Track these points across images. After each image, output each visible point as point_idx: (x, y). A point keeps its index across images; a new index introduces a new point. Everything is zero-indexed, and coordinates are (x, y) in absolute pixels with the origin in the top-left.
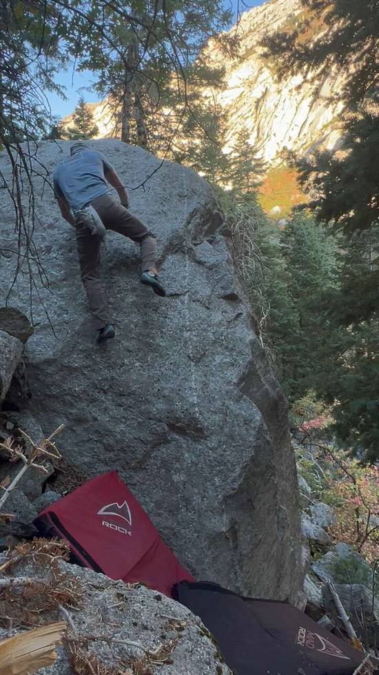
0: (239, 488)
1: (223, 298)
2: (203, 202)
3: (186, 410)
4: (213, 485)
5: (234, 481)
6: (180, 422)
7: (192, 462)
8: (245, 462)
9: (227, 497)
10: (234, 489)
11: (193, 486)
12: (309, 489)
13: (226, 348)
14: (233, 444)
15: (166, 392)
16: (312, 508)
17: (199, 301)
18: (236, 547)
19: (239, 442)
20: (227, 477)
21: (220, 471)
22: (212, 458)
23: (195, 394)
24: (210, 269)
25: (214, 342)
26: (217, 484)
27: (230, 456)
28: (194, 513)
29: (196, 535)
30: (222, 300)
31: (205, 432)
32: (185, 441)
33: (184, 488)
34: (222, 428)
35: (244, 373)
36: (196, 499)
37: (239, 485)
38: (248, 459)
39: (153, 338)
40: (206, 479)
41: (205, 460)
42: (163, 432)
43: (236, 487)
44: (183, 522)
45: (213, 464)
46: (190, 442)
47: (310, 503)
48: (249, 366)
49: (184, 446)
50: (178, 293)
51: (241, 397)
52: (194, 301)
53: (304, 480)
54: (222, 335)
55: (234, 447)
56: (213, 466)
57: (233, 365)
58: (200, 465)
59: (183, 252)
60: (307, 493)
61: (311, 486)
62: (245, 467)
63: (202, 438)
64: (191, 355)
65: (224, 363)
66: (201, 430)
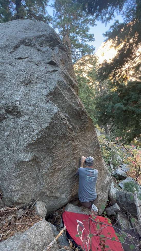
0: (36, 140)
1: (48, 64)
2: (48, 33)
3: (13, 103)
4: (23, 138)
5: (34, 136)
6: (10, 108)
7: (14, 127)
8: (43, 128)
9: (30, 144)
10: (33, 141)
11: (12, 138)
12: (122, 160)
13: (44, 81)
14: (38, 120)
15: (6, 96)
16: (122, 166)
17: (33, 62)
18: (39, 170)
19: (41, 120)
20: (30, 135)
21: (27, 132)
22: (23, 125)
23: (19, 96)
24: (44, 52)
25: (38, 78)
26: (25, 137)
27: (34, 125)
28: (11, 151)
29: (10, 161)
30: (47, 64)
31: (21, 113)
32: (13, 118)
33: (7, 138)
34: (32, 113)
35: (51, 91)
36: (13, 144)
37: (36, 139)
38: (45, 127)
39: (6, 75)
40: (20, 135)
41: (20, 126)
42: (3, 113)
43: (35, 140)
44: (5, 155)
45: (24, 128)
46: (16, 118)
47: (122, 164)
48: (54, 89)
49: (12, 120)
50: (22, 57)
51: (48, 101)
52: (31, 62)
53: (120, 157)
54: (42, 76)
55: (38, 121)
56: (24, 129)
57: (46, 88)
58: (18, 129)
59: (32, 46)
60: (121, 161)
61: (122, 159)
62: (42, 131)
63: (20, 116)
64: (22, 81)
65: (42, 87)
66: (19, 112)
